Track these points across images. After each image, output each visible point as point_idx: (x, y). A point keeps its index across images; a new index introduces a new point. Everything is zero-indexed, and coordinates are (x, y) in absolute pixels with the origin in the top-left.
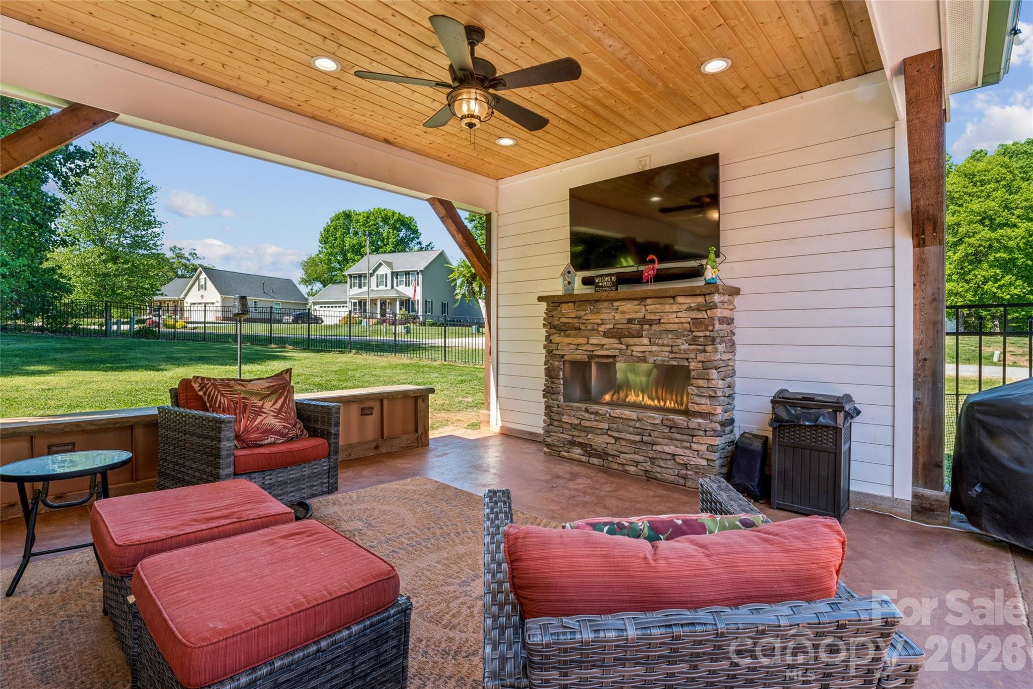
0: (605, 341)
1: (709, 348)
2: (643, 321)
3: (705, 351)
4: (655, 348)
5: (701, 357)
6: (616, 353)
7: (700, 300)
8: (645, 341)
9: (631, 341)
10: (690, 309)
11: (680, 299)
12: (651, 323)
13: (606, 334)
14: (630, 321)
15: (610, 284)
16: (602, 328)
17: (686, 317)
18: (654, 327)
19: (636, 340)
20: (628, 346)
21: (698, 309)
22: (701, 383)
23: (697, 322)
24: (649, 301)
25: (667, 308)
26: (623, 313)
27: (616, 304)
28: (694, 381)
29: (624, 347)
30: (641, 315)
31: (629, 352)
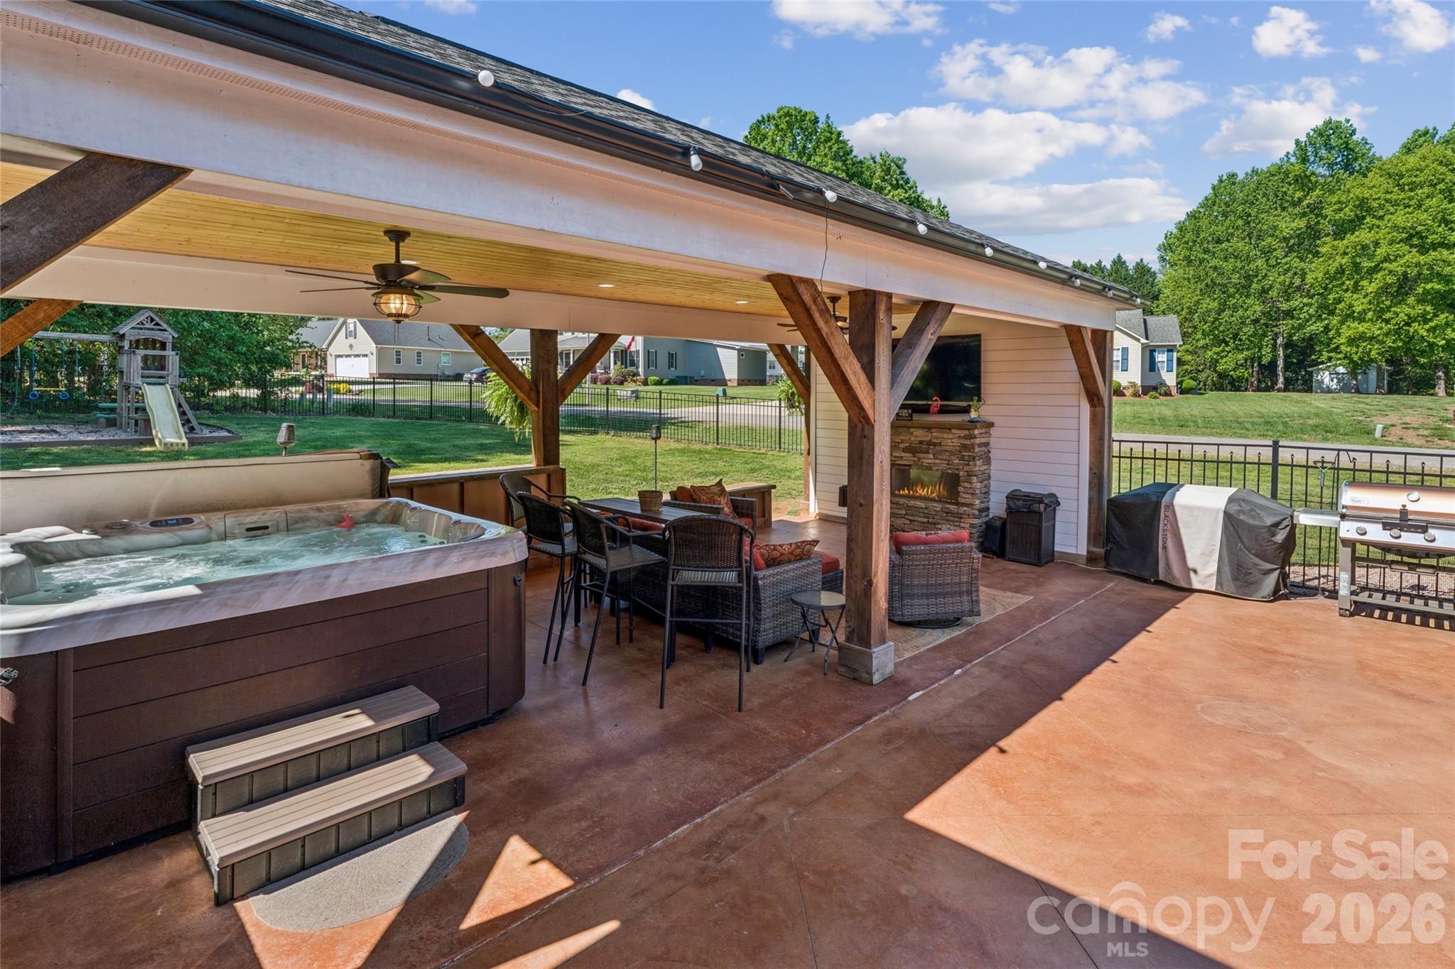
0: (903, 454)
1: (971, 463)
2: (930, 443)
3: (969, 465)
4: (937, 461)
5: (966, 468)
6: (912, 463)
7: (966, 432)
8: (931, 456)
9: (921, 455)
10: (960, 437)
11: (954, 431)
12: (935, 444)
13: (904, 450)
14: (921, 442)
15: (907, 415)
16: (902, 446)
17: (957, 442)
18: (937, 447)
19: (925, 455)
20: (919, 459)
21: (966, 437)
22: (966, 484)
23: (964, 447)
24: (934, 430)
25: (946, 436)
26: (916, 436)
27: (912, 430)
28: (962, 484)
29: (916, 459)
30: (928, 439)
31: (920, 463)
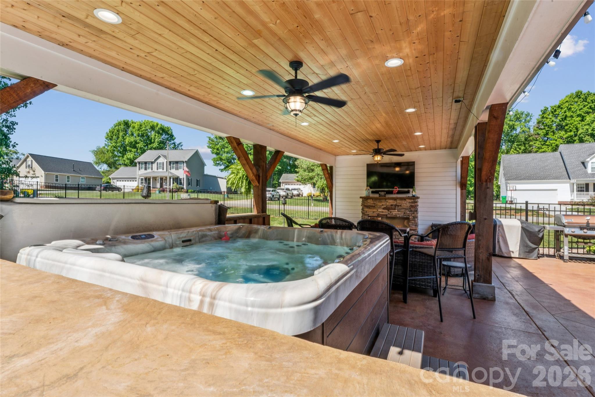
0: (383, 210)
1: (415, 213)
2: (396, 205)
3: (414, 214)
4: (399, 213)
5: (413, 215)
6: (387, 214)
7: (413, 200)
8: (397, 211)
9: (392, 211)
10: (410, 203)
11: (407, 200)
12: (398, 206)
13: (383, 209)
14: (392, 205)
15: (384, 194)
16: (383, 207)
17: (408, 205)
18: (399, 207)
19: (394, 210)
20: (391, 212)
21: (412, 203)
22: (413, 222)
23: (412, 206)
24: (398, 200)
25: (403, 202)
26: (389, 203)
27: (387, 200)
28: (411, 221)
29: (389, 212)
30: (395, 204)
31: (391, 214)
